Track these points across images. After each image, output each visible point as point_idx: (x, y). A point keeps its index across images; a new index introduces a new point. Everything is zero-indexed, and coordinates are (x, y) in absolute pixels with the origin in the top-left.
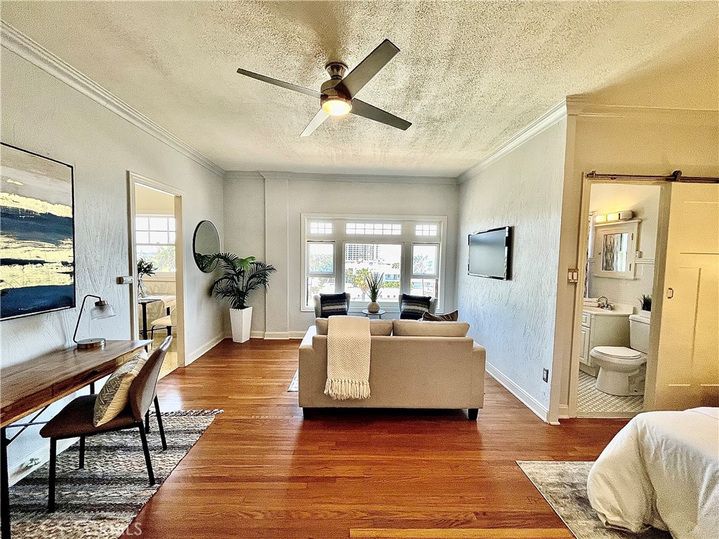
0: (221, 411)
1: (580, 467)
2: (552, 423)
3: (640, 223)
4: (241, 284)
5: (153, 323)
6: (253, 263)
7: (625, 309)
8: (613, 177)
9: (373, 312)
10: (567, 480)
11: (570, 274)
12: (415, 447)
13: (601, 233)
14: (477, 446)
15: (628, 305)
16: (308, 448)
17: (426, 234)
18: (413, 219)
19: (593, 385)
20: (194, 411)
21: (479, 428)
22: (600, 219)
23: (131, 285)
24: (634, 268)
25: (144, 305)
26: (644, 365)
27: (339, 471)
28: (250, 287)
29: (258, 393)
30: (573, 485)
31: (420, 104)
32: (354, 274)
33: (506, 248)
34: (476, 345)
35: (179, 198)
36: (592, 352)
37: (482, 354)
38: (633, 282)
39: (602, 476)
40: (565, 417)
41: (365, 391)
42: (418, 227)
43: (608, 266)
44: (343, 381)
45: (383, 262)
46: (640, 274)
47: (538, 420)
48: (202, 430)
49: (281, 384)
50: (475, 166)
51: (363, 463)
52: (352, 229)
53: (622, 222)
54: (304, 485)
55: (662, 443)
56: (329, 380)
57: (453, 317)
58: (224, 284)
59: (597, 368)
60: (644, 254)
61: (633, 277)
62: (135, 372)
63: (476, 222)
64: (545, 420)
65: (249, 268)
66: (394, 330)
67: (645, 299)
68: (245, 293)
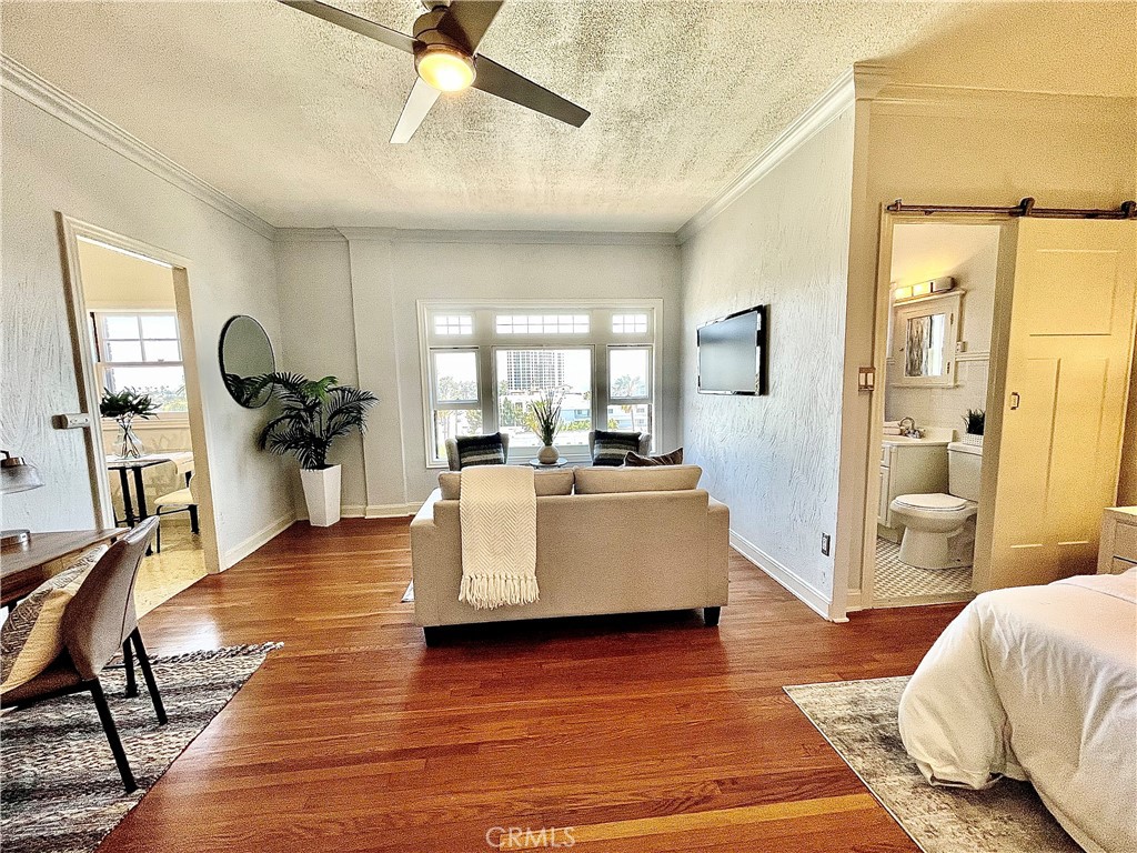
0: (278, 644)
1: (883, 686)
2: (836, 621)
3: (963, 296)
4: (317, 426)
5: (158, 501)
6: (336, 389)
7: (940, 435)
8: (928, 211)
9: (548, 461)
10: (864, 710)
11: (863, 375)
12: (619, 679)
13: (904, 315)
14: (719, 667)
15: (945, 427)
16: (432, 695)
17: (629, 330)
18: (608, 306)
19: (895, 556)
20: (228, 649)
21: (722, 638)
22: (900, 293)
23: (87, 431)
24: (953, 367)
25: (137, 470)
26: (973, 518)
27: (488, 731)
28: (334, 431)
29: (350, 609)
30: (873, 719)
31: (604, 79)
32: (524, 411)
33: (758, 348)
34: (712, 501)
35: (180, 272)
36: (893, 505)
37: (724, 515)
38: (952, 391)
39: (923, 700)
40: (857, 608)
41: (530, 591)
42: (616, 319)
43: (914, 368)
44: (491, 576)
45: (571, 391)
46: (963, 376)
47: (814, 617)
48: (240, 682)
49: (389, 590)
50: (704, 211)
51: (524, 713)
52: (505, 325)
53: (936, 297)
54: (419, 764)
55: (1021, 638)
56: (466, 577)
57: (675, 458)
58: (286, 427)
59: (900, 530)
60: (969, 346)
61: (952, 384)
62: (73, 588)
63: (710, 307)
64: (825, 616)
65: (328, 399)
66: (576, 485)
67: (971, 416)
68: (326, 442)
